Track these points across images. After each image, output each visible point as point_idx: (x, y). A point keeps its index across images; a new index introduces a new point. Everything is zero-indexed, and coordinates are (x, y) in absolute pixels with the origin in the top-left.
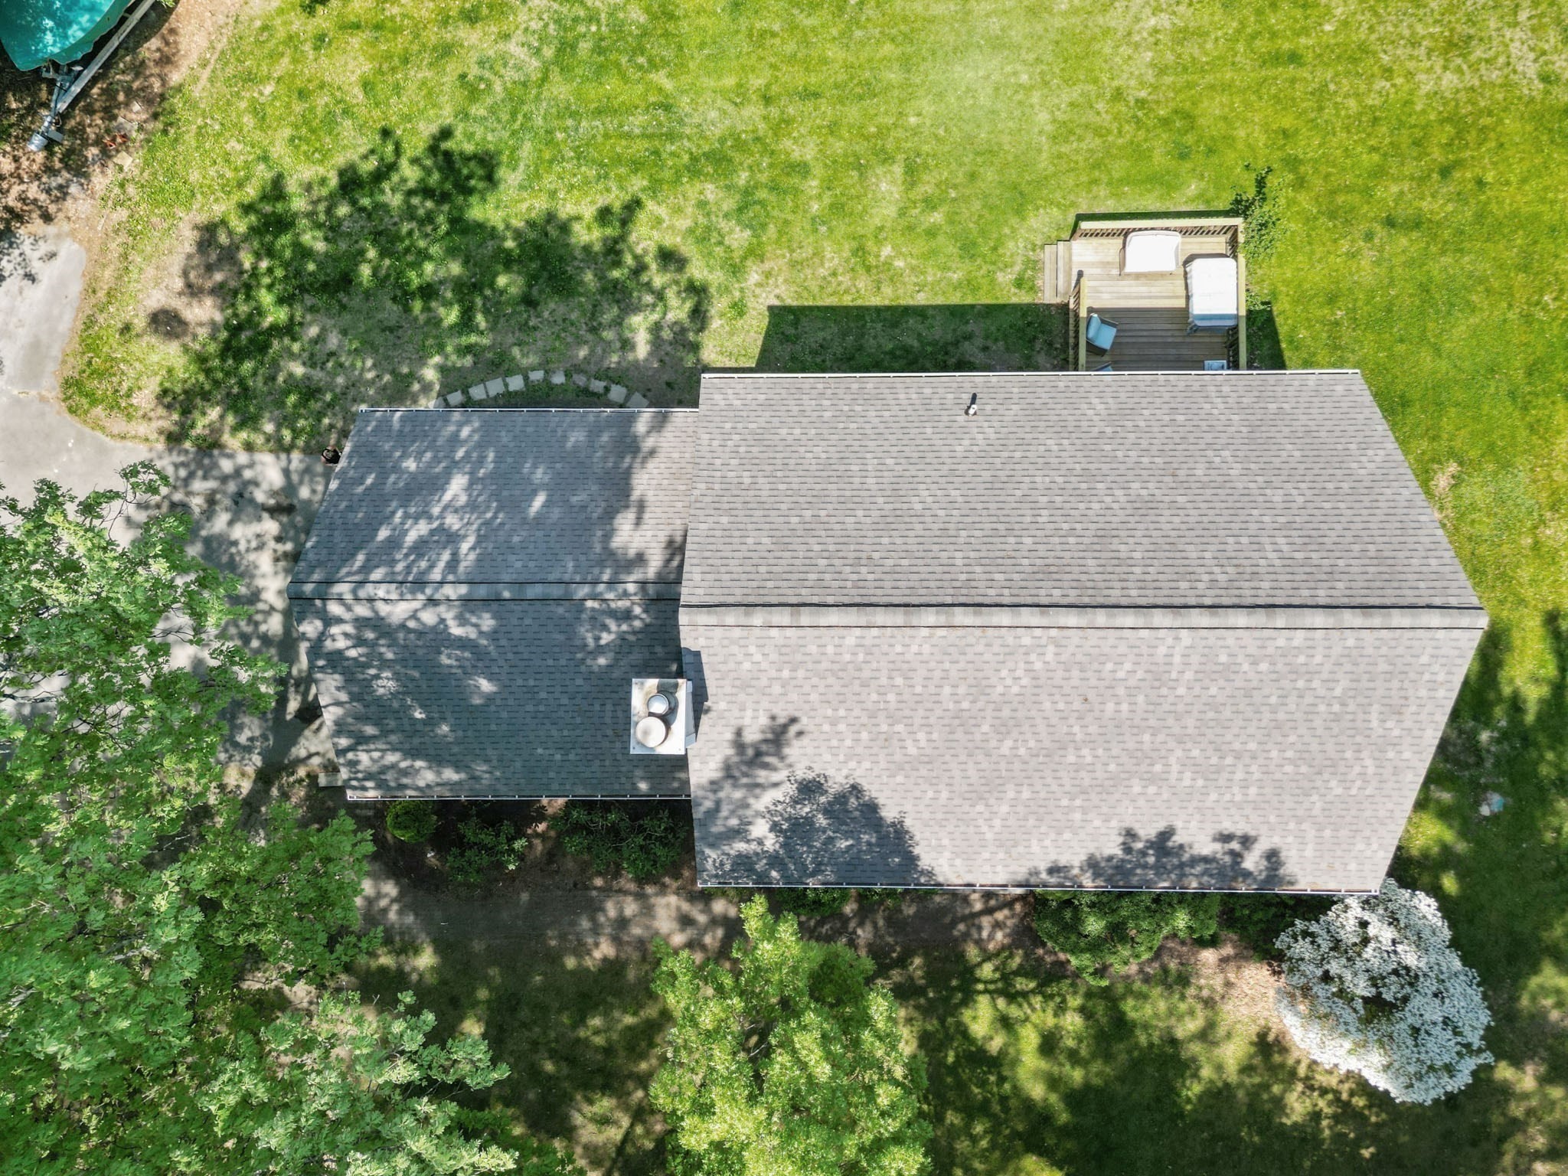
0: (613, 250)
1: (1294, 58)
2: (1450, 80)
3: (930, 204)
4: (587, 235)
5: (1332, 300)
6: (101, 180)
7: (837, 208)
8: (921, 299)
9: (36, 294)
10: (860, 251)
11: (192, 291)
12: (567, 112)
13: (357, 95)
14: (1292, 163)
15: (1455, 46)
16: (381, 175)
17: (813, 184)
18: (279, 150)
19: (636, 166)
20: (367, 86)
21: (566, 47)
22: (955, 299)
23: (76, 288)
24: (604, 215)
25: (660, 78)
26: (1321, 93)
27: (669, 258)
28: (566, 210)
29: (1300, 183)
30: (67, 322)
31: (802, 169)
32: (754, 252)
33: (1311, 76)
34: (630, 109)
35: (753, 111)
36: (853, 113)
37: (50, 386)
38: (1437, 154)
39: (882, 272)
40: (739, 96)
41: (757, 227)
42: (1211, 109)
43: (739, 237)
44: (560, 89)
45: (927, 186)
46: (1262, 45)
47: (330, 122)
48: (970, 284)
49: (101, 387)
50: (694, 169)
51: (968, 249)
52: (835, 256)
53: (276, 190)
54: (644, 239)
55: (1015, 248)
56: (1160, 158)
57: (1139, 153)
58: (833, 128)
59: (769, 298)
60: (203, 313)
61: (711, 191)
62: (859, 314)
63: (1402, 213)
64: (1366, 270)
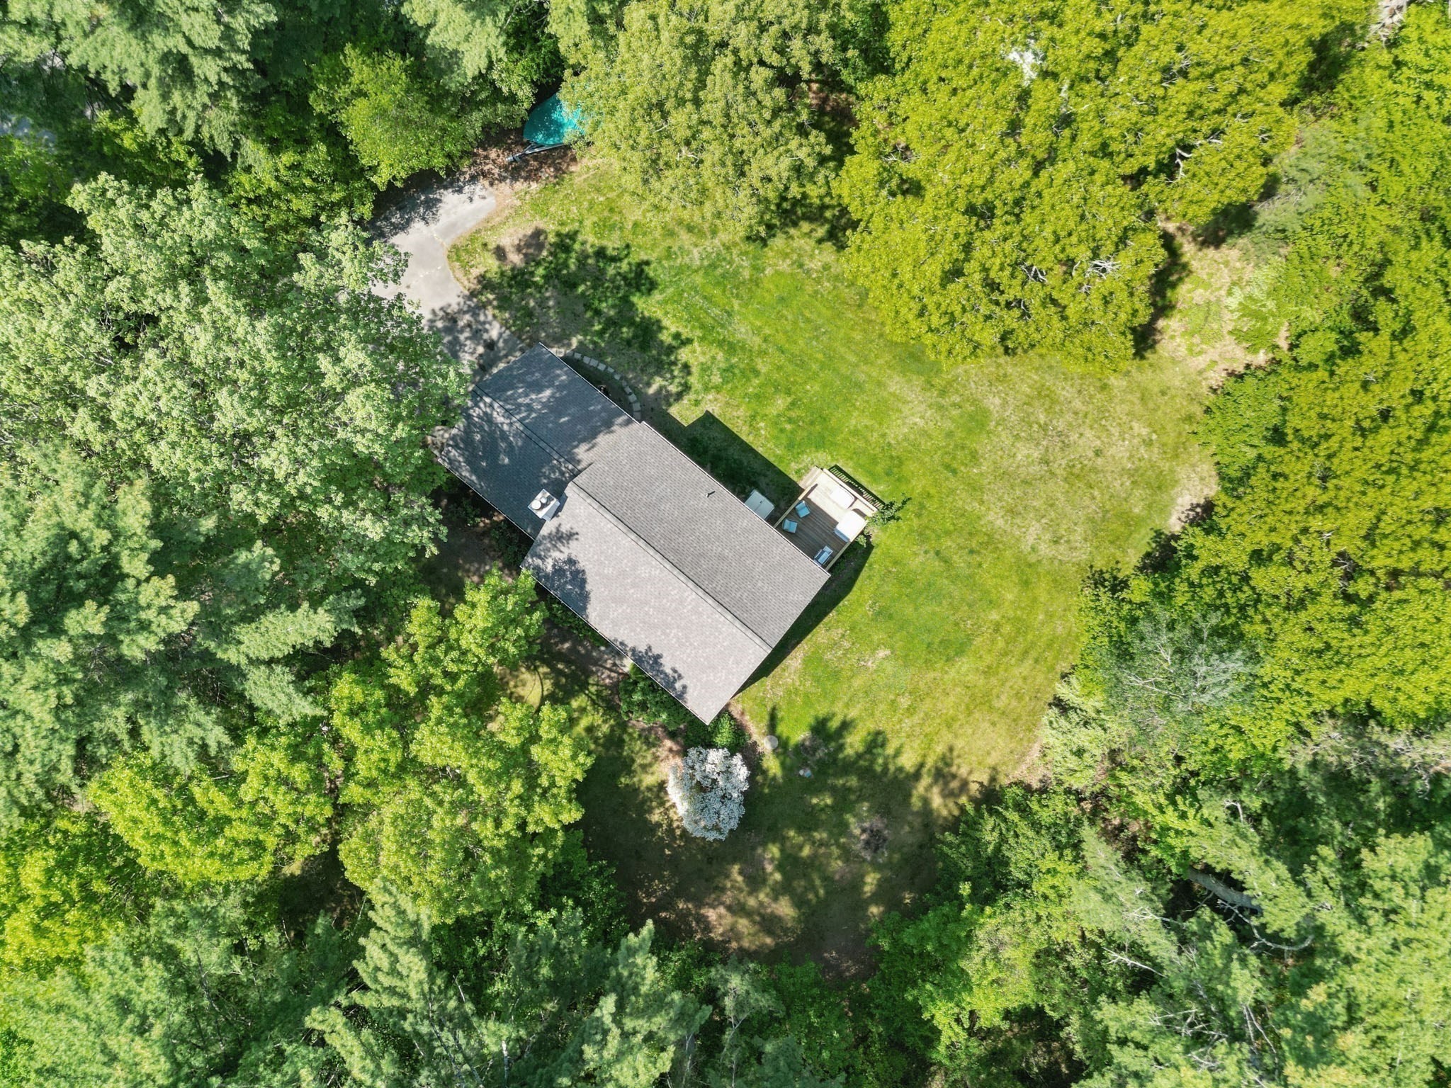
0: (671, 350)
1: (954, 472)
2: (1000, 522)
3: (790, 420)
4: (665, 337)
5: (896, 563)
6: (520, 185)
7: (757, 396)
8: (760, 450)
9: (469, 207)
10: (753, 417)
11: (519, 249)
12: (694, 288)
13: (629, 226)
14: (922, 506)
15: (1012, 512)
16: (614, 259)
17: (756, 382)
18: (588, 223)
19: (702, 327)
20: (636, 225)
21: (713, 266)
22: (772, 459)
23: (483, 216)
24: (677, 336)
25: (736, 304)
26: (952, 491)
27: (686, 368)
28: (666, 322)
29: (919, 516)
30: (471, 225)
31: (757, 373)
32: (718, 389)
33: (953, 482)
34: (717, 305)
35: (757, 340)
36: (790, 368)
37: (447, 243)
38: (974, 545)
39: (754, 429)
40: (757, 331)
41: (726, 381)
42: (911, 466)
43: (716, 379)
44: (699, 279)
45: (793, 414)
46: (947, 459)
47: (612, 227)
48: (781, 458)
49: (464, 256)
50: (721, 344)
51: (790, 446)
52: (742, 412)
53: (573, 236)
54: (684, 355)
55: (806, 459)
56: (879, 469)
57: (874, 460)
58: (779, 368)
59: (716, 410)
60: (516, 259)
61: (720, 356)
62: (734, 438)
63: (944, 553)
64: (915, 563)
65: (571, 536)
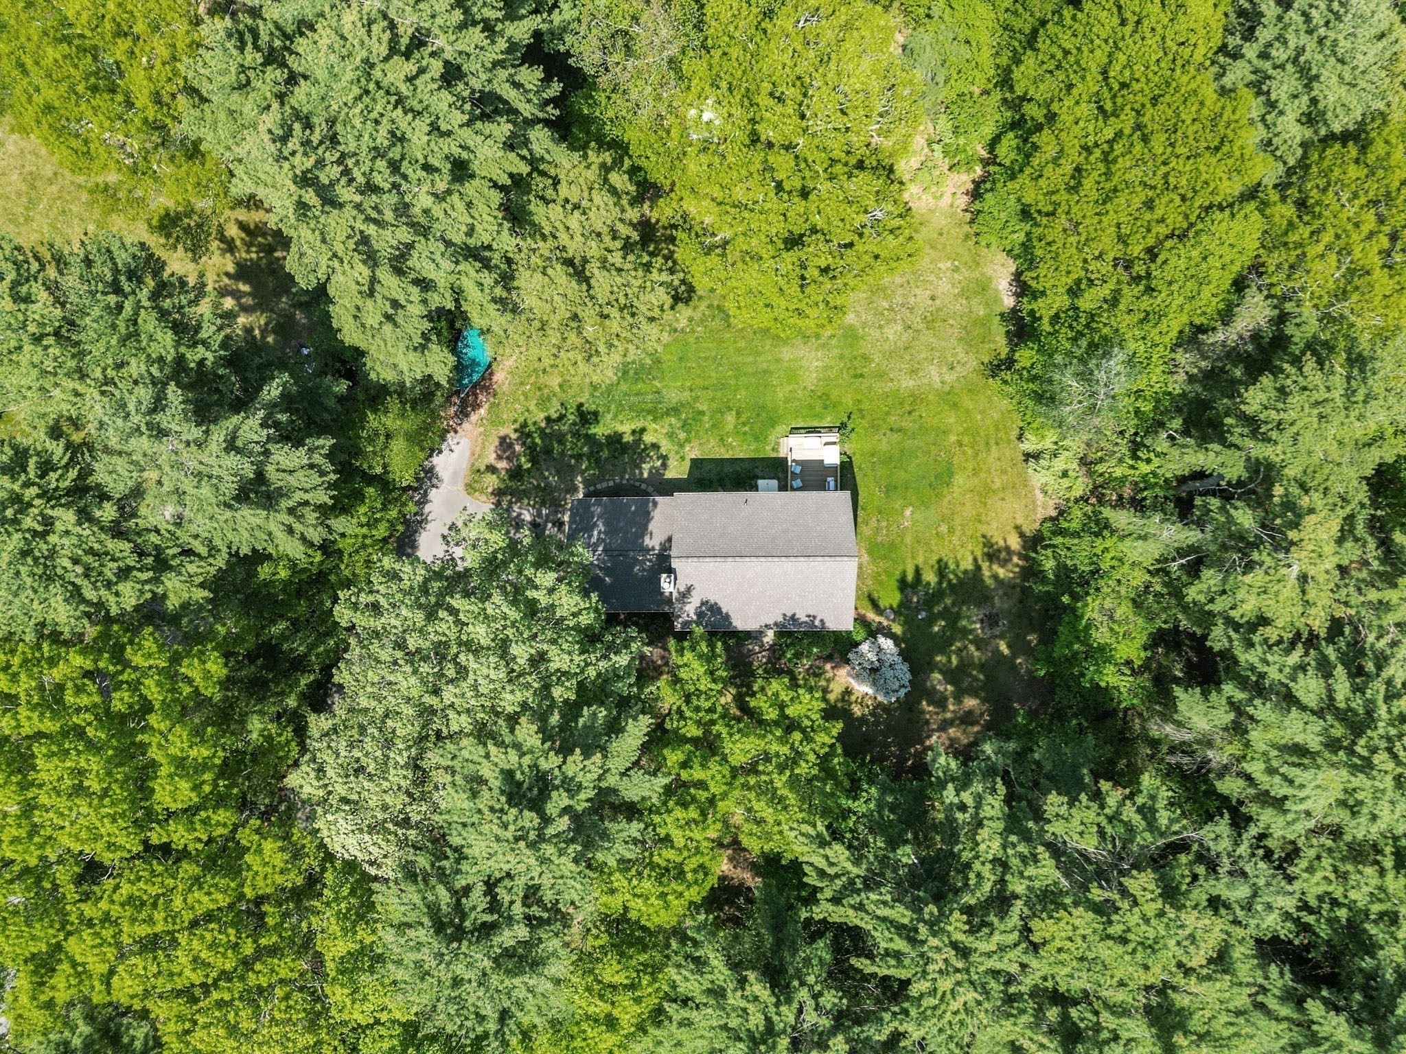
0: (639, 441)
1: (862, 376)
2: (912, 383)
3: (744, 424)
5: (873, 455)
6: (474, 417)
7: (714, 426)
8: (741, 456)
9: (454, 455)
10: (722, 440)
11: (500, 457)
12: (626, 394)
13: (557, 389)
14: (861, 411)
15: (913, 372)
17: (706, 418)
18: (532, 408)
19: (649, 412)
20: (560, 386)
21: (625, 373)
22: (752, 455)
23: (468, 454)
25: (656, 383)
26: (870, 388)
28: (623, 429)
29: (863, 417)
30: (465, 465)
31: (702, 413)
32: (688, 440)
33: (866, 383)
34: (646, 393)
35: (687, 394)
36: (719, 394)
37: (461, 487)
38: (908, 408)
39: (729, 447)
40: (682, 389)
41: (689, 432)
42: (835, 394)
43: (682, 435)
44: (624, 387)
45: (743, 419)
46: (852, 372)
47: (549, 399)
48: (757, 450)
49: (477, 486)
50: (667, 413)
51: (757, 439)
52: (713, 442)
53: (525, 424)
54: (647, 440)
55: (772, 438)
56: (818, 409)
57: (811, 407)
58: (713, 400)
59: (693, 455)
60: (503, 465)
61: (673, 420)
62: (721, 461)
63: (895, 426)
64: (884, 446)
65: (689, 589)
